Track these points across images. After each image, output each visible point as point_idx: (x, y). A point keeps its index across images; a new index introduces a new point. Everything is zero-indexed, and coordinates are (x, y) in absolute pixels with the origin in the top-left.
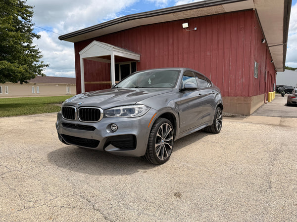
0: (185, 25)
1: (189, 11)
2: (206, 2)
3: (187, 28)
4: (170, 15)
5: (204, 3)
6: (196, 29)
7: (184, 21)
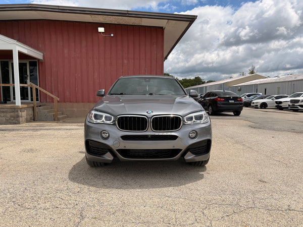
0: (101, 30)
1: (109, 16)
2: (129, 13)
3: (103, 33)
4: (89, 16)
5: (126, 12)
6: (112, 35)
7: (102, 25)
